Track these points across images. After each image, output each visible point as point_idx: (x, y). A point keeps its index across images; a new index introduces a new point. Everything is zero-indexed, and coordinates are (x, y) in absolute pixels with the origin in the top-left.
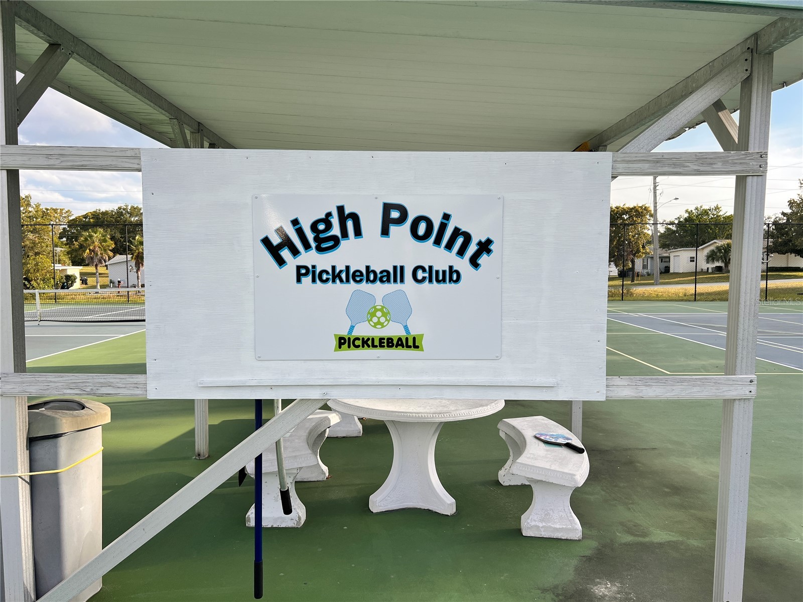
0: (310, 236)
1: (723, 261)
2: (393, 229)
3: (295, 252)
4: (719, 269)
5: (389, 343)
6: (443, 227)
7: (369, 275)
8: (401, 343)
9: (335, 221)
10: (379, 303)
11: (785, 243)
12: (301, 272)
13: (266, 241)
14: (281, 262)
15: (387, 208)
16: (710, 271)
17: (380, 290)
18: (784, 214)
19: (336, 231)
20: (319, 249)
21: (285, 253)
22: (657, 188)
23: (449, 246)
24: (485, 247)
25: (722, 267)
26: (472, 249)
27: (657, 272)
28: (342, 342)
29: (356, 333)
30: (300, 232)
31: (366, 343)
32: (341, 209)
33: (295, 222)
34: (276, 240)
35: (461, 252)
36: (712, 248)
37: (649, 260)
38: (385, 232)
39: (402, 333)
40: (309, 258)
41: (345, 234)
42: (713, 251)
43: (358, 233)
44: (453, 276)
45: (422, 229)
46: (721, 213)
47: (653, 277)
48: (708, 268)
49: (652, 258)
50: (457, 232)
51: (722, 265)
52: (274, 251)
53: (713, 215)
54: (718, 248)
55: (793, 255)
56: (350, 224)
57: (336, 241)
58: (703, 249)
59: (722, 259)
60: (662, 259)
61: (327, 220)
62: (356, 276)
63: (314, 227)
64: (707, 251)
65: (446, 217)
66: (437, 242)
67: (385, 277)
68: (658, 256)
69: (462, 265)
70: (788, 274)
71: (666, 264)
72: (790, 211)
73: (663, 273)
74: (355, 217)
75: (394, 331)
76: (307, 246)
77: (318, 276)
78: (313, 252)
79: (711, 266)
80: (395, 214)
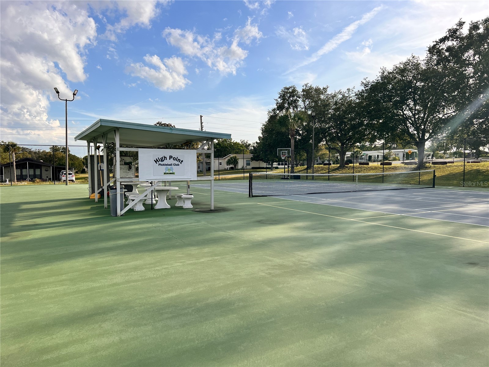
0: (160, 160)
1: (233, 164)
2: (171, 159)
3: (158, 162)
4: (232, 168)
5: (171, 173)
6: (177, 159)
7: (168, 165)
8: (172, 174)
9: (163, 158)
10: (169, 168)
11: (258, 156)
12: (159, 164)
13: (155, 160)
14: (157, 163)
15: (170, 156)
16: (228, 169)
17: (169, 167)
18: (257, 143)
19: (164, 159)
20: (161, 161)
21: (157, 162)
22: (203, 128)
23: (178, 161)
24: (182, 161)
25: (233, 167)
26: (181, 161)
27: (205, 170)
28: (164, 173)
29: (166, 172)
30: (159, 159)
31: (168, 173)
32: (164, 156)
33: (158, 158)
34: (156, 160)
35: (179, 162)
36: (229, 158)
37: (201, 164)
38: (170, 159)
39: (172, 172)
40: (160, 162)
41: (165, 159)
42: (229, 159)
43: (166, 159)
44: (178, 165)
45: (174, 159)
46: (232, 141)
47: (203, 173)
48: (227, 168)
49: (202, 163)
50: (179, 159)
51: (233, 166)
52: (156, 162)
53: (229, 142)
54: (231, 158)
55: (261, 161)
56: (165, 158)
57: (164, 160)
58: (225, 158)
59: (233, 163)
60: (207, 163)
61: (162, 158)
62: (166, 165)
63: (161, 159)
64: (226, 160)
65: (177, 157)
66: (176, 160)
67: (170, 165)
68: (205, 162)
69: (179, 163)
70: (259, 170)
71: (209, 166)
72: (259, 142)
73: (208, 170)
74: (166, 157)
75: (171, 172)
76: (160, 161)
77: (161, 165)
78: (161, 162)
79: (229, 167)
80: (171, 157)
